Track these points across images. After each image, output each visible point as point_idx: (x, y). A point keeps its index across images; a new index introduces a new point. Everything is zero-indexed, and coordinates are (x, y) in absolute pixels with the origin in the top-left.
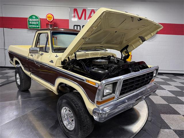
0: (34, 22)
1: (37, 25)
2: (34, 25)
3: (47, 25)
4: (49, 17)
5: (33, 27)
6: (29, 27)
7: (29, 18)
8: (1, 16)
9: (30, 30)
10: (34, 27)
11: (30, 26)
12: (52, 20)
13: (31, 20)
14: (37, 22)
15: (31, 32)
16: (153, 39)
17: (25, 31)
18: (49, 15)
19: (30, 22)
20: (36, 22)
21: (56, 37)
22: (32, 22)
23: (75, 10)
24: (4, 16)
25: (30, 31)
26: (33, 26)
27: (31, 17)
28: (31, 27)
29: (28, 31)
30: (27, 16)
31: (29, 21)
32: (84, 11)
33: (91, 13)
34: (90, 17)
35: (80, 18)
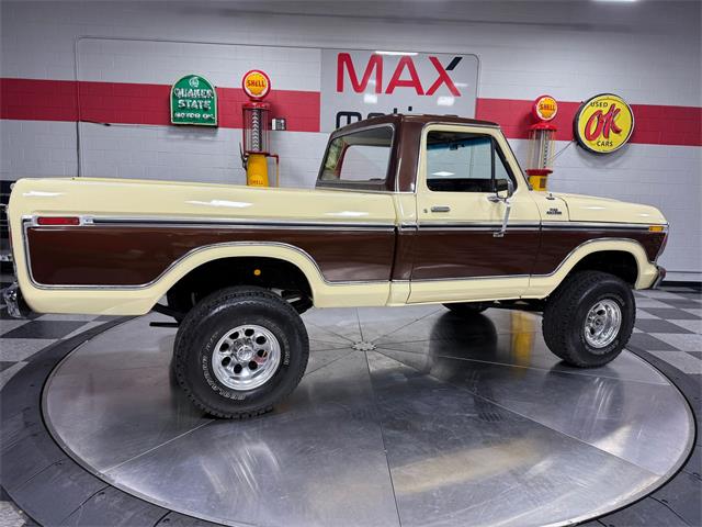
0: (193, 99)
1: (205, 110)
2: (192, 110)
3: (244, 110)
4: (253, 83)
5: (189, 119)
6: (175, 118)
7: (176, 86)
8: (73, 79)
9: (178, 129)
10: (194, 119)
11: (179, 115)
12: (264, 93)
13: (181, 93)
14: (204, 99)
15: (182, 137)
16: (618, 161)
17: (157, 132)
18: (256, 77)
19: (180, 101)
20: (201, 99)
21: (277, 157)
22: (188, 102)
23: (344, 59)
24: (80, 79)
25: (175, 133)
26: (190, 115)
27: (184, 82)
28: (180, 119)
29: (170, 133)
30: (171, 80)
31: (175, 98)
32: (376, 61)
33: (399, 70)
34: (395, 83)
35: (359, 88)
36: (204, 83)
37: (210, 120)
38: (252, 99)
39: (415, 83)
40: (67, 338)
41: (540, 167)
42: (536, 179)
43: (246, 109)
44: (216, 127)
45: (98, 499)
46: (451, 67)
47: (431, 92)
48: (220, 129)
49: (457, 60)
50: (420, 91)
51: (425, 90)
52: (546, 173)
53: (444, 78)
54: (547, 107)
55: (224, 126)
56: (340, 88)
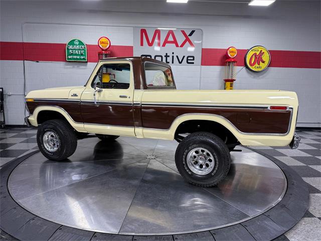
0: (76, 50)
1: (82, 54)
2: (76, 55)
3: (99, 54)
4: (103, 43)
5: (75, 59)
6: (68, 59)
7: (68, 44)
8: (21, 41)
9: (69, 63)
10: (77, 59)
11: (70, 57)
12: (108, 47)
13: (71, 47)
14: (81, 50)
15: (71, 67)
16: (264, 75)
18: (104, 40)
19: (70, 51)
20: (80, 50)
21: (114, 75)
22: (74, 51)
23: (143, 31)
24: (25, 41)
25: (68, 65)
26: (75, 57)
27: (72, 43)
28: (71, 59)
29: (66, 65)
30: (66, 41)
31: (68, 49)
32: (157, 32)
33: (168, 36)
34: (166, 42)
35: (150, 44)
36: (81, 43)
37: (84, 59)
38: (103, 50)
39: (175, 42)
40: (19, 157)
41: (230, 78)
42: (228, 84)
43: (100, 54)
44: (87, 62)
45: (32, 222)
46: (190, 35)
47: (182, 46)
48: (88, 63)
49: (193, 32)
50: (177, 46)
51: (180, 45)
52: (232, 81)
53: (187, 40)
54: (232, 52)
55: (90, 62)
56: (142, 44)
